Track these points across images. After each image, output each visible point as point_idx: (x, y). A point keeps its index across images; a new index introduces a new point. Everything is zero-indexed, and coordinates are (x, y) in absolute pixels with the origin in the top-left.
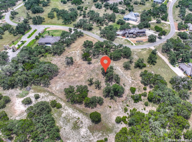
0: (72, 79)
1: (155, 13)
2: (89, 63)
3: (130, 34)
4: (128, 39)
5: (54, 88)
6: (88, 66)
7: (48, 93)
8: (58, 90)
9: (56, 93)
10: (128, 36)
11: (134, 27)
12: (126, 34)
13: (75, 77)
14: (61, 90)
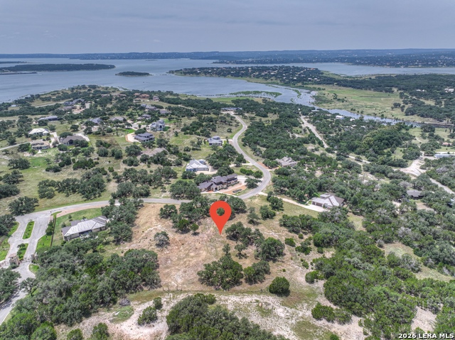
0: (190, 261)
1: (224, 155)
2: (195, 234)
3: (218, 184)
4: (218, 192)
5: (173, 283)
6: (197, 237)
7: (171, 294)
8: (183, 284)
9: (185, 288)
10: (216, 189)
11: (214, 175)
12: (212, 187)
13: (192, 257)
14: (188, 281)
